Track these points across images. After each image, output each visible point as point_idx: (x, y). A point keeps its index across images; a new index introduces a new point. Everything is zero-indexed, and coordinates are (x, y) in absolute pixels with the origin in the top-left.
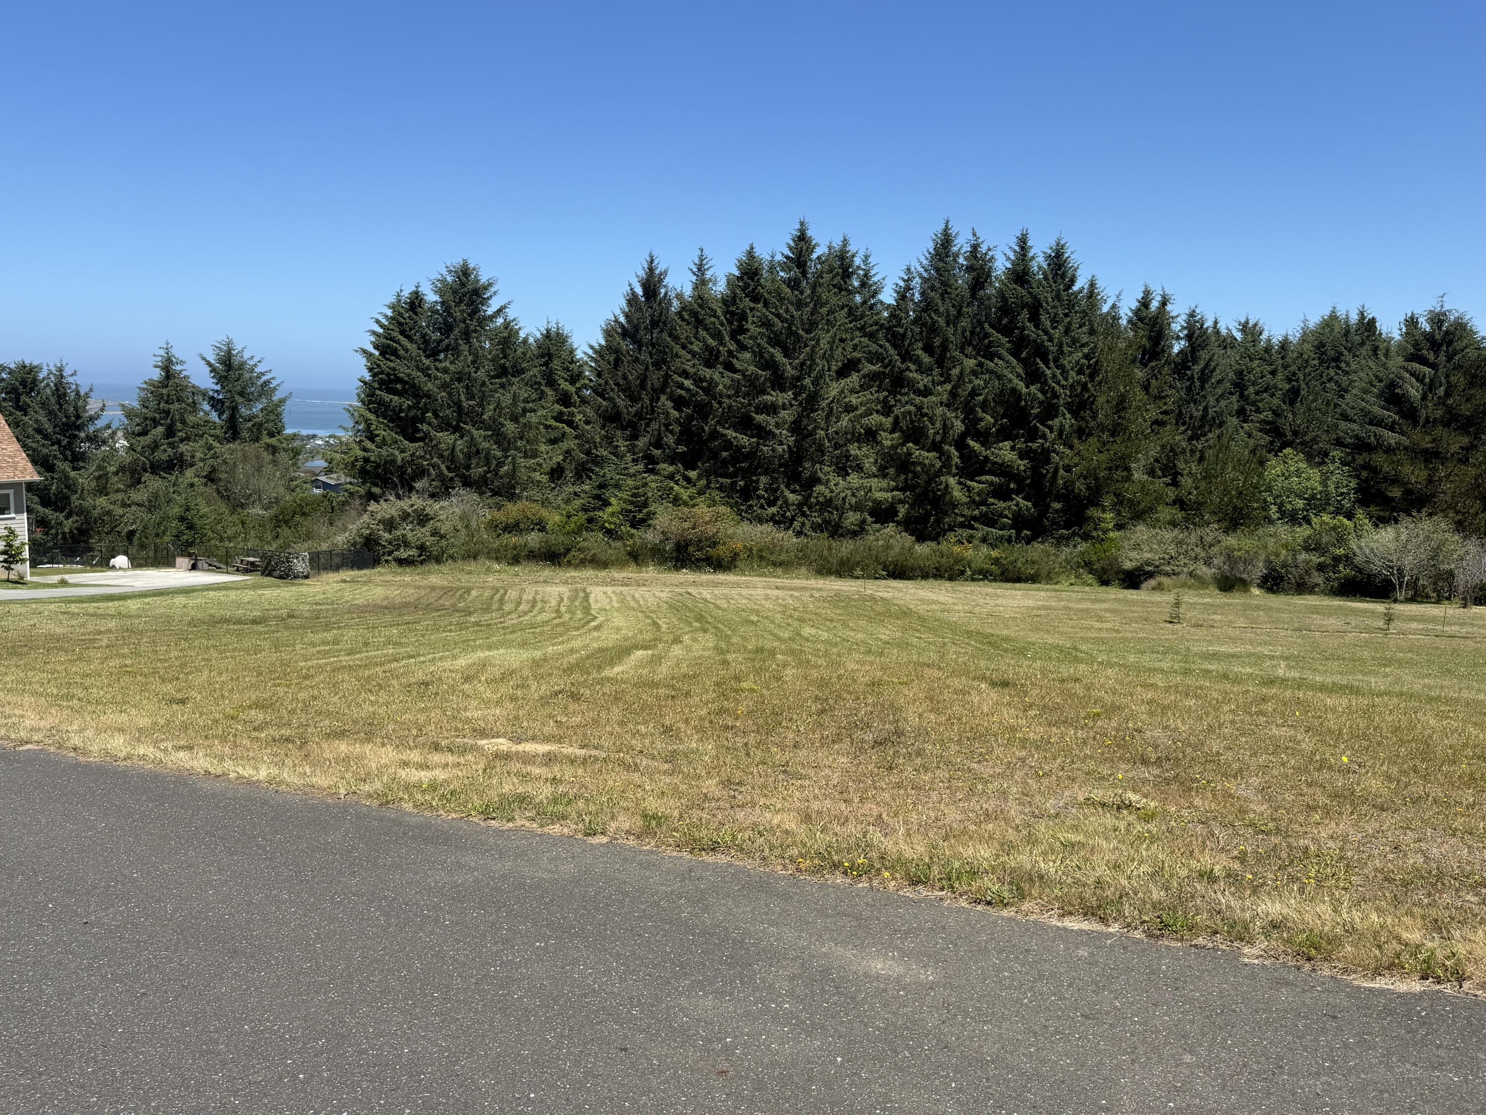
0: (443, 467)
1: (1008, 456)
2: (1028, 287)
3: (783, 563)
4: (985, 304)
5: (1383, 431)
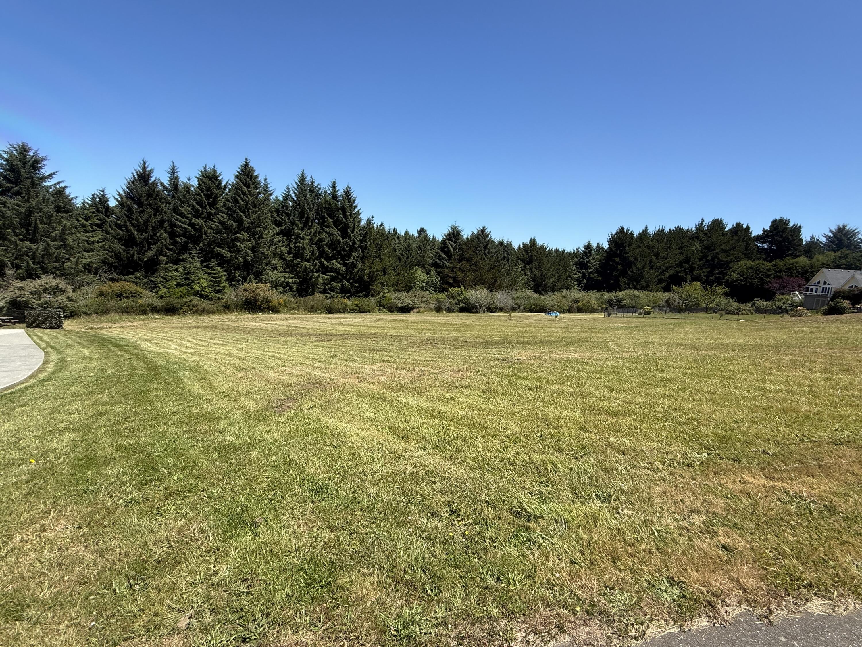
0: (31, 262)
1: (339, 266)
2: (338, 202)
3: (294, 309)
4: (320, 206)
5: (445, 262)
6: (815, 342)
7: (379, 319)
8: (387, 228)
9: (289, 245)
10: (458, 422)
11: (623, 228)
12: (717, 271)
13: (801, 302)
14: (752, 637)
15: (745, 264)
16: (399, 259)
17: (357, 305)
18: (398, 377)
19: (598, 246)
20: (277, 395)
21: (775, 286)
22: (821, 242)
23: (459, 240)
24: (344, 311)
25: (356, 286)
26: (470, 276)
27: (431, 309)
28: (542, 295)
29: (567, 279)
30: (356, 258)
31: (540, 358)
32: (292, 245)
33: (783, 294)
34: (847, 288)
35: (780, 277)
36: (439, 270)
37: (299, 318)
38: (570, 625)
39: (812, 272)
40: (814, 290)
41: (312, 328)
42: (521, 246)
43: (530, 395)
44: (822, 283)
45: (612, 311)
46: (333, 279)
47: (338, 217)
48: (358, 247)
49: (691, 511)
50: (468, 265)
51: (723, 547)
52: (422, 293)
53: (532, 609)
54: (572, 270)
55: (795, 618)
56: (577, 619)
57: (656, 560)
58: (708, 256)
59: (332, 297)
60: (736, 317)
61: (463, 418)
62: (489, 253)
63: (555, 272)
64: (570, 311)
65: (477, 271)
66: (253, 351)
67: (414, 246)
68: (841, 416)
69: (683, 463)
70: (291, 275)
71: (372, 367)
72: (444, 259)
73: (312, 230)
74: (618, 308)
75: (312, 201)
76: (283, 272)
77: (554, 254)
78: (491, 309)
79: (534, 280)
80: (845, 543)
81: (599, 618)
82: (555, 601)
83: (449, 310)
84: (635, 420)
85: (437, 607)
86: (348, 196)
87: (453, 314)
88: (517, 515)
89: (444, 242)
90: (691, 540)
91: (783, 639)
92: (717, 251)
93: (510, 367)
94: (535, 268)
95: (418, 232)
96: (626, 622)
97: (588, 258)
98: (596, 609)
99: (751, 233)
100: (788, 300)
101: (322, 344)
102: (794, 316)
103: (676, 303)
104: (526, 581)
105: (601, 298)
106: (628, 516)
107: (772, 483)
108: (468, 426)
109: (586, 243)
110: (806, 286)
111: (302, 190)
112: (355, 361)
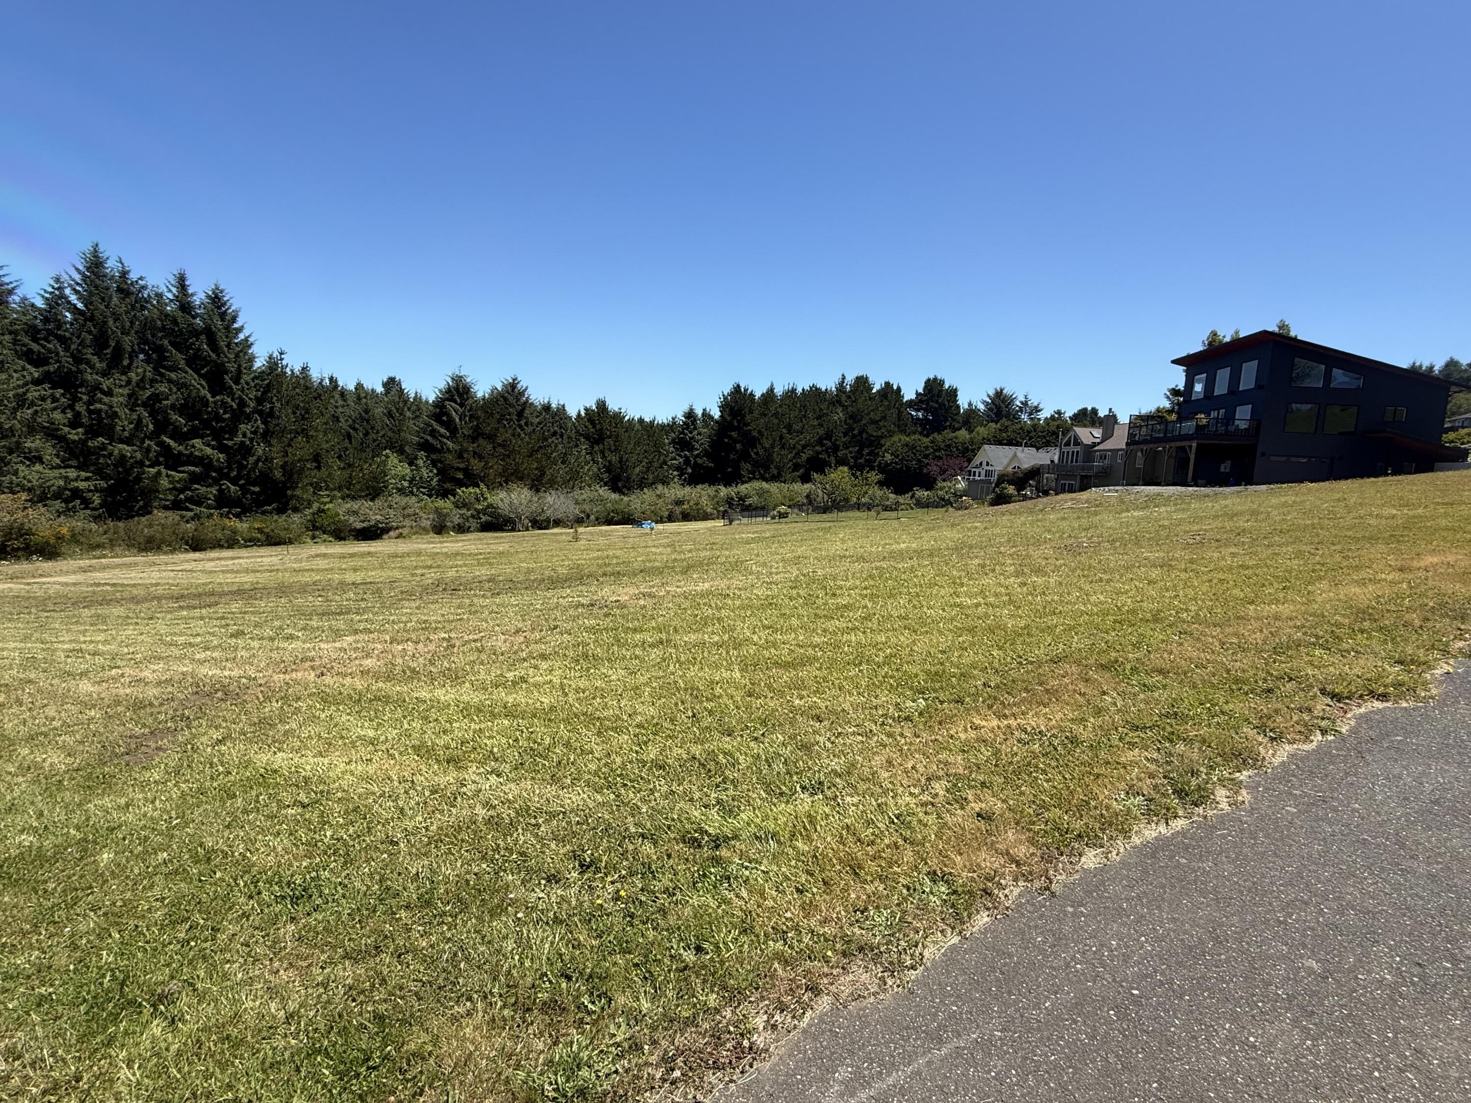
1: (209, 451)
2: (194, 317)
3: (98, 546)
4: (148, 325)
5: (445, 440)
6: (995, 540)
7: (317, 556)
8: (315, 374)
9: (71, 407)
10: (548, 715)
11: (738, 386)
12: (866, 451)
13: (965, 490)
14: (1039, 919)
15: (899, 439)
16: (349, 436)
17: (260, 530)
18: (403, 657)
19: (705, 413)
20: (121, 728)
21: (934, 469)
22: (979, 410)
23: (470, 401)
24: (231, 543)
25: (254, 493)
26: (496, 465)
27: (424, 529)
28: (624, 494)
29: (661, 467)
30: (249, 435)
31: (651, 595)
32: (80, 407)
33: (944, 480)
34: (1010, 469)
35: (940, 458)
36: (434, 457)
37: (118, 566)
38: (825, 981)
39: (973, 450)
40: (977, 474)
41: (157, 584)
42: (583, 413)
43: (655, 654)
44: (984, 463)
45: (735, 516)
46: (195, 479)
47: (199, 349)
48: (253, 412)
49: (929, 779)
50: (490, 447)
51: (979, 815)
52: (404, 500)
53: (766, 976)
54: (668, 451)
55: (1074, 880)
56: (832, 967)
57: (908, 855)
58: (854, 429)
59: (197, 517)
60: (894, 514)
61: (552, 708)
62: (526, 424)
63: (642, 456)
64: (671, 519)
65: (509, 456)
66: (12, 645)
67: (379, 411)
68: (1049, 627)
69: (899, 717)
70: (83, 474)
71: (338, 645)
72: (443, 436)
73: (132, 375)
74: (742, 510)
75: (127, 313)
76: (58, 467)
77: (637, 426)
78: (539, 523)
79: (609, 470)
80: (1098, 776)
81: (861, 956)
82: (794, 953)
83: (461, 529)
84: (820, 669)
85: (612, 1026)
86: (219, 308)
87: (470, 536)
88: (696, 844)
89: (439, 404)
90: (939, 817)
91: (1070, 909)
92: (864, 422)
93: (606, 615)
94: (610, 450)
95: (385, 385)
96: (896, 950)
97: (691, 433)
98: (853, 946)
99: (903, 397)
100: (950, 488)
101: (197, 613)
102: (959, 509)
103: (819, 499)
104: (744, 939)
105: (715, 496)
106: (853, 805)
107: (1006, 722)
108: (567, 721)
109: (686, 409)
110: (969, 469)
111: (96, 287)
112: (291, 638)
